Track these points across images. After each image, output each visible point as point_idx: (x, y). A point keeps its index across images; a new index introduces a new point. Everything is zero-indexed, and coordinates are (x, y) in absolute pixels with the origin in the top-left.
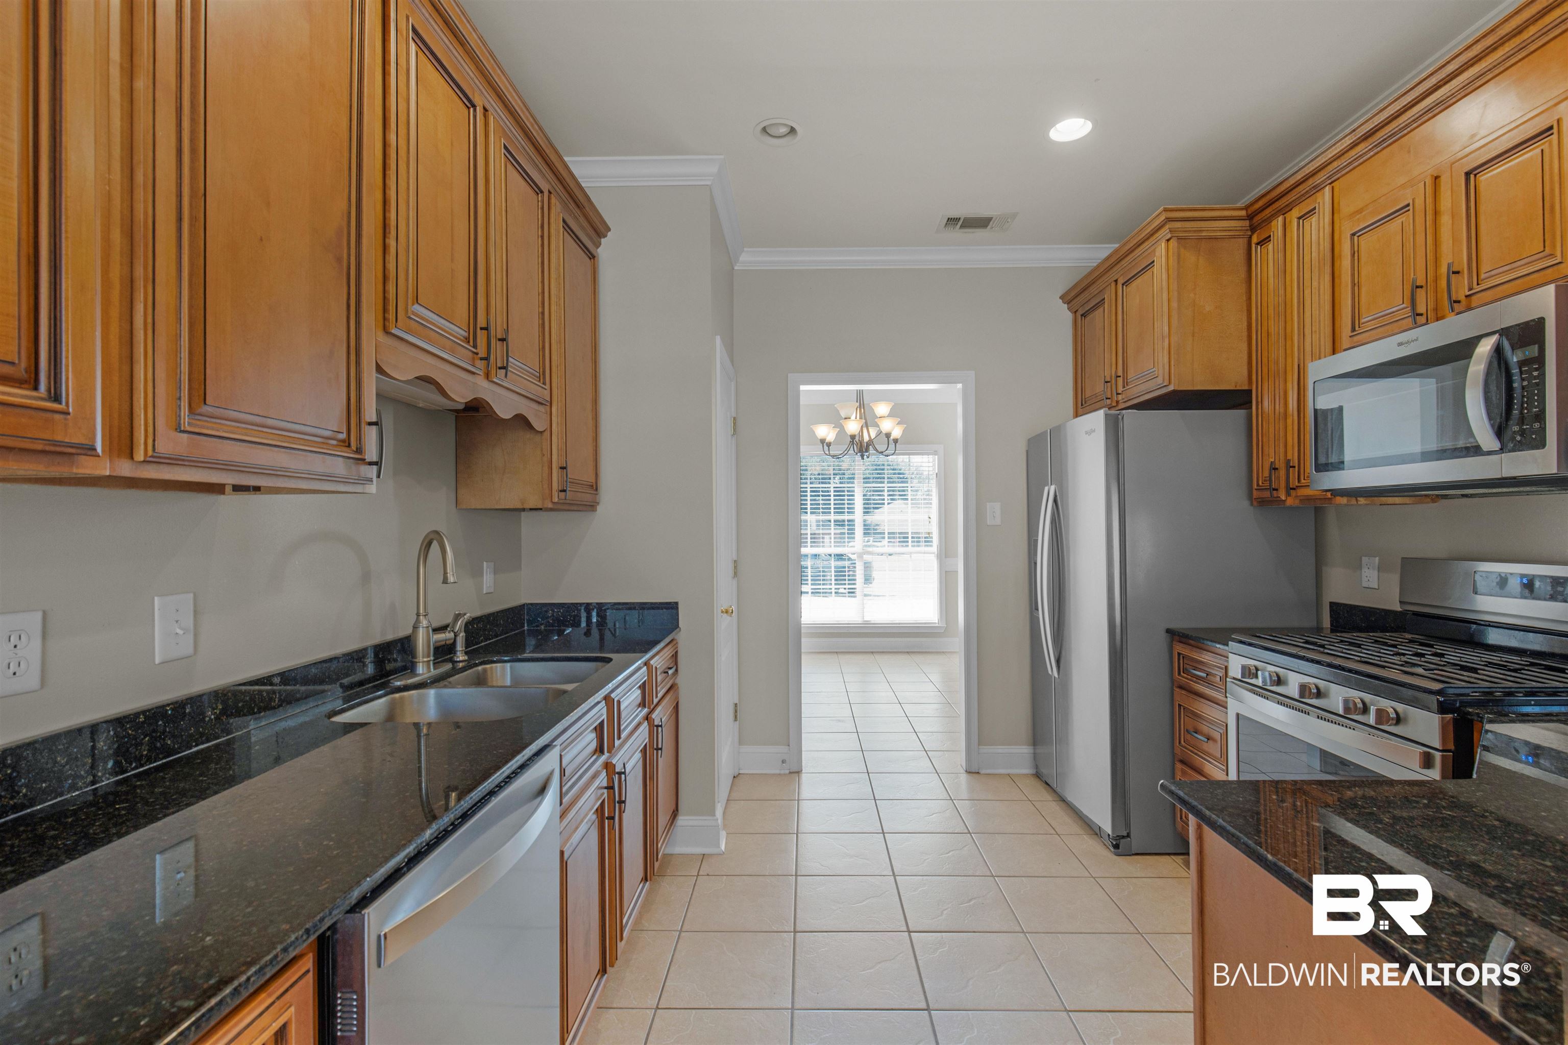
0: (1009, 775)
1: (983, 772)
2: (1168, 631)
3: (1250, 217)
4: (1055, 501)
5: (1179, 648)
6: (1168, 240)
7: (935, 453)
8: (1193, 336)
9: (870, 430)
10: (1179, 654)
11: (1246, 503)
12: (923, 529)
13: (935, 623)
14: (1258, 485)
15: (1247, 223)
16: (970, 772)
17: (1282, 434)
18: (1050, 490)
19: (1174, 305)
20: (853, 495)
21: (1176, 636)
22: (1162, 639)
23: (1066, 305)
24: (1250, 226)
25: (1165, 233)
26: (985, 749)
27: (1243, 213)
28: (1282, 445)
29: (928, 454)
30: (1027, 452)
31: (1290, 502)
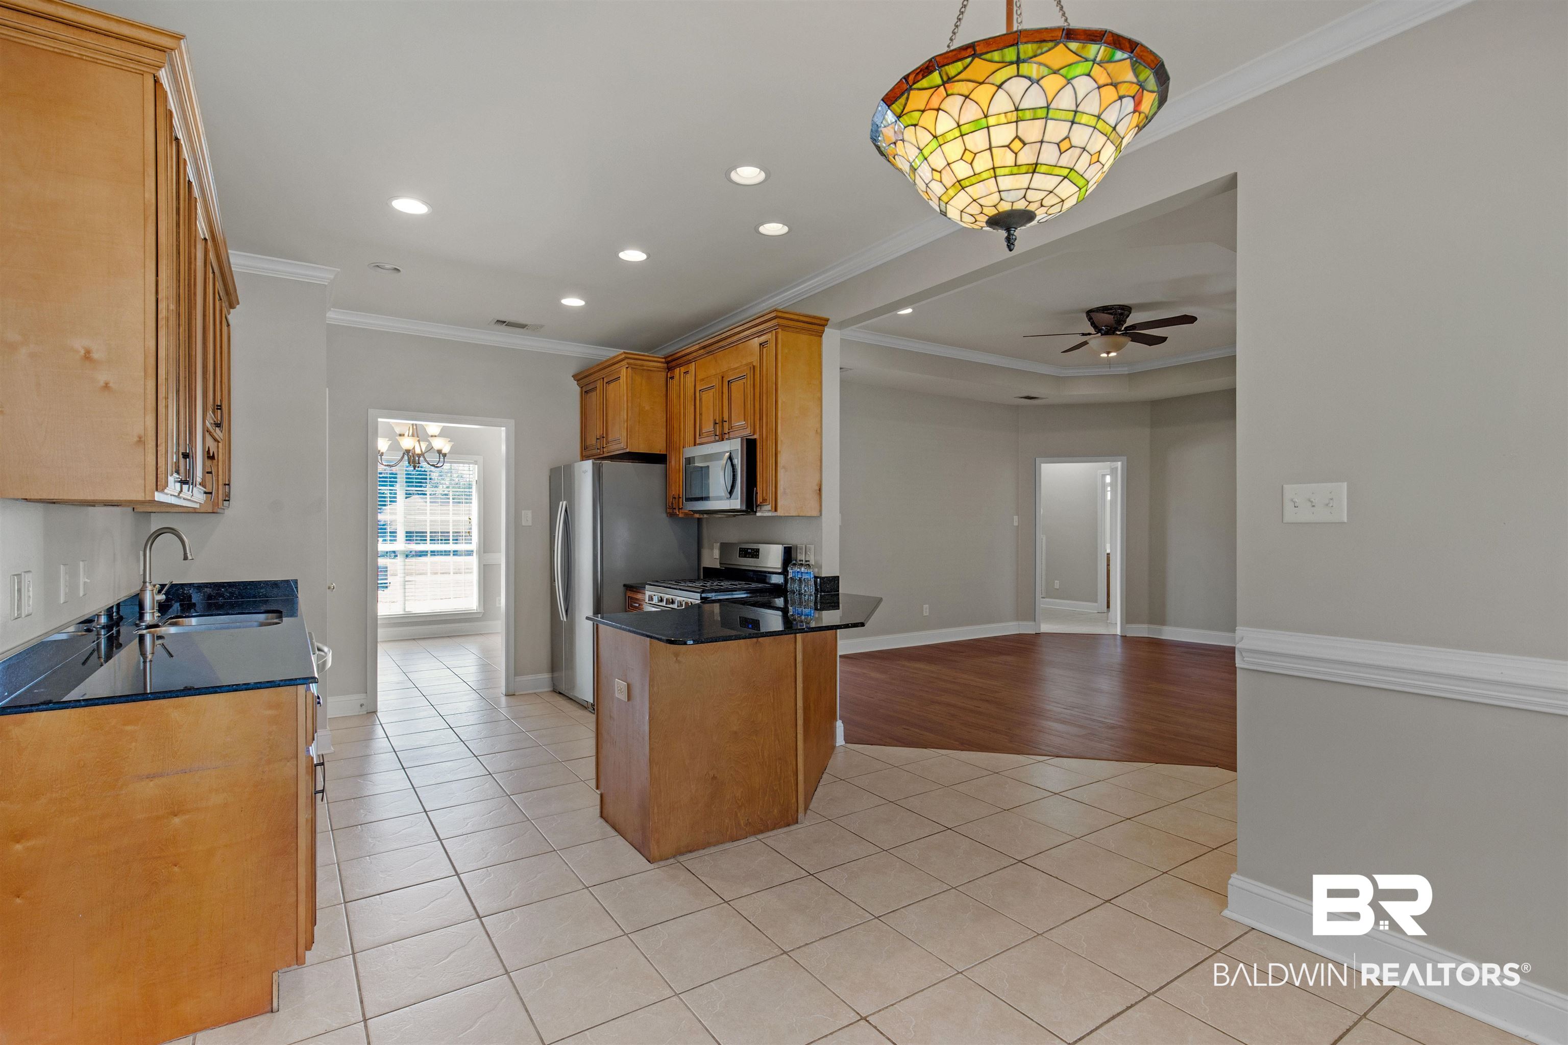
0: (535, 693)
1: (517, 694)
2: (625, 585)
3: (667, 363)
4: (566, 510)
5: (629, 594)
6: (627, 368)
7: (476, 463)
8: (639, 423)
9: (421, 444)
10: (629, 597)
11: (664, 515)
12: (463, 529)
13: (474, 610)
14: (669, 506)
15: (666, 365)
16: (508, 695)
17: (678, 480)
18: (563, 504)
19: (630, 405)
20: (395, 498)
21: (628, 588)
22: (622, 589)
23: (576, 382)
24: (667, 367)
25: (624, 363)
26: (518, 679)
27: (664, 360)
28: (678, 486)
29: (469, 463)
30: (550, 477)
31: (681, 515)
